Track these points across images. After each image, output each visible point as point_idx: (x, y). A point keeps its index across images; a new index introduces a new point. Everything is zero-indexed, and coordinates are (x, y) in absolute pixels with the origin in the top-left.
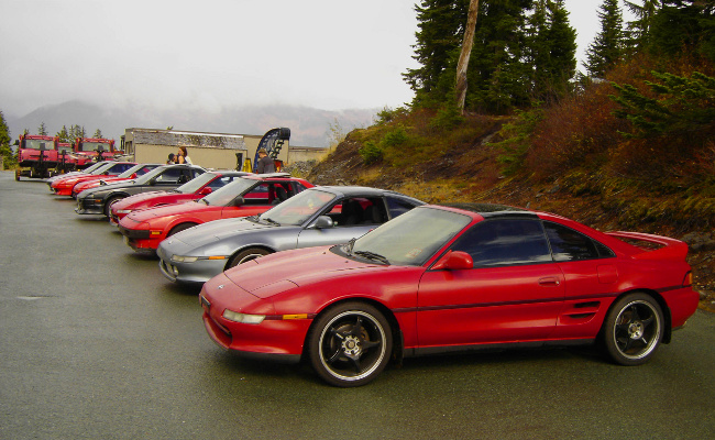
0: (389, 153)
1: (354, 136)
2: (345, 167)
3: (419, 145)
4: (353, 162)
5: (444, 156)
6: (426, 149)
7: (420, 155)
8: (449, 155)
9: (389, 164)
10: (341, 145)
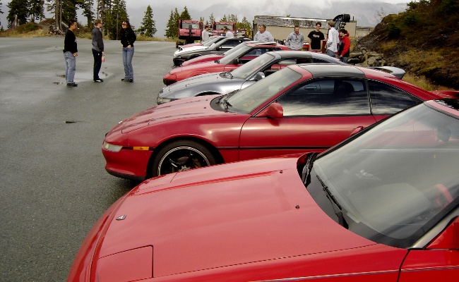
0: (404, 30)
1: (388, 19)
2: (376, 40)
3: (426, 25)
4: (382, 36)
5: (442, 33)
6: (430, 28)
7: (425, 32)
8: (445, 33)
9: (403, 38)
10: (379, 25)
